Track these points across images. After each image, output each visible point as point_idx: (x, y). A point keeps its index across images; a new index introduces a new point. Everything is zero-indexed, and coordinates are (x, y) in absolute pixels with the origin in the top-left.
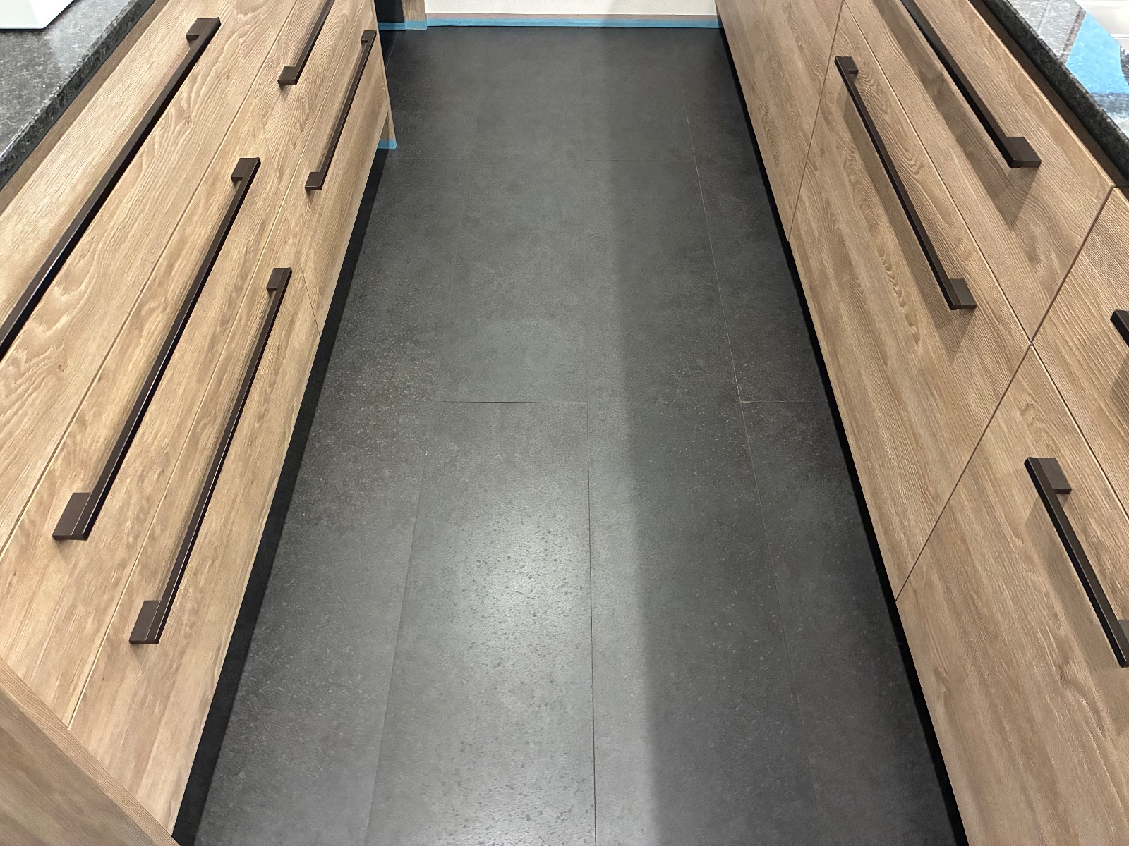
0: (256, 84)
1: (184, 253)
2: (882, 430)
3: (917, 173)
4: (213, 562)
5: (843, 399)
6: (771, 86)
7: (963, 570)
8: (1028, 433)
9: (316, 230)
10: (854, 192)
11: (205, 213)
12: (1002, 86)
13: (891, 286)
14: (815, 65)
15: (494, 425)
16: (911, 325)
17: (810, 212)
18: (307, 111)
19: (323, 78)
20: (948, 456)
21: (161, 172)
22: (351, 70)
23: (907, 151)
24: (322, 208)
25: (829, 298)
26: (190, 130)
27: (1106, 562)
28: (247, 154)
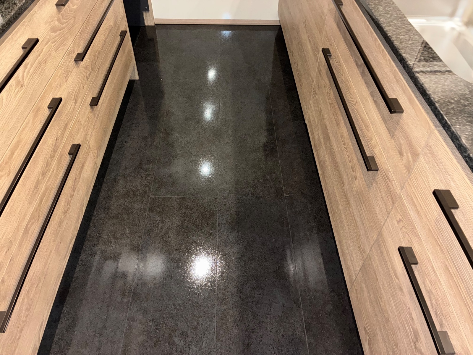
0: (62, 63)
1: (20, 146)
2: (343, 215)
3: (355, 105)
4: (38, 284)
5: (328, 197)
6: (299, 54)
7: (375, 287)
8: (400, 232)
9: (96, 122)
10: (331, 108)
11: (33, 126)
12: (388, 73)
13: (346, 153)
14: (315, 49)
15: (176, 207)
16: (353, 171)
17: (314, 112)
18: (91, 70)
19: (99, 55)
20: (368, 234)
21: (7, 111)
22: (114, 49)
23: (351, 94)
24: (99, 112)
25: (321, 151)
26: (24, 89)
27: (433, 300)
28: (56, 95)
